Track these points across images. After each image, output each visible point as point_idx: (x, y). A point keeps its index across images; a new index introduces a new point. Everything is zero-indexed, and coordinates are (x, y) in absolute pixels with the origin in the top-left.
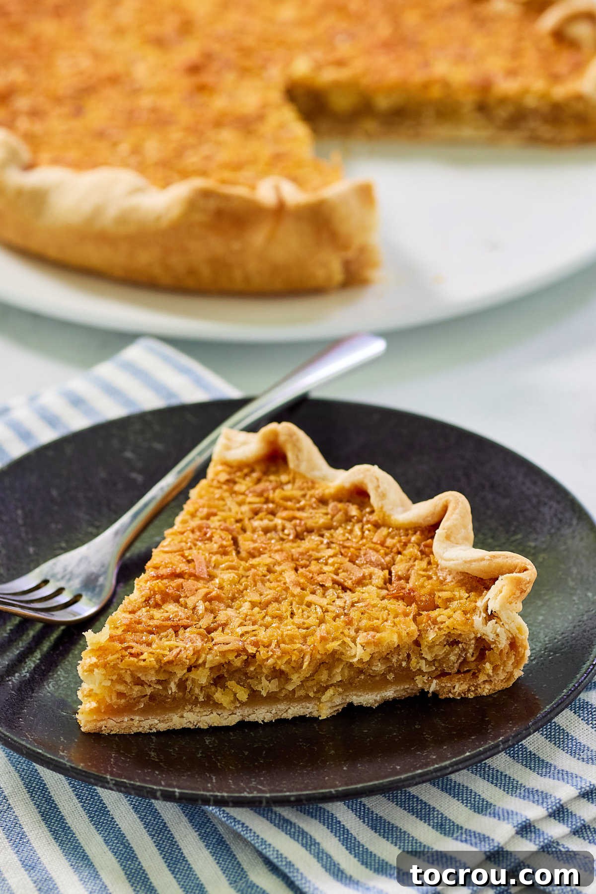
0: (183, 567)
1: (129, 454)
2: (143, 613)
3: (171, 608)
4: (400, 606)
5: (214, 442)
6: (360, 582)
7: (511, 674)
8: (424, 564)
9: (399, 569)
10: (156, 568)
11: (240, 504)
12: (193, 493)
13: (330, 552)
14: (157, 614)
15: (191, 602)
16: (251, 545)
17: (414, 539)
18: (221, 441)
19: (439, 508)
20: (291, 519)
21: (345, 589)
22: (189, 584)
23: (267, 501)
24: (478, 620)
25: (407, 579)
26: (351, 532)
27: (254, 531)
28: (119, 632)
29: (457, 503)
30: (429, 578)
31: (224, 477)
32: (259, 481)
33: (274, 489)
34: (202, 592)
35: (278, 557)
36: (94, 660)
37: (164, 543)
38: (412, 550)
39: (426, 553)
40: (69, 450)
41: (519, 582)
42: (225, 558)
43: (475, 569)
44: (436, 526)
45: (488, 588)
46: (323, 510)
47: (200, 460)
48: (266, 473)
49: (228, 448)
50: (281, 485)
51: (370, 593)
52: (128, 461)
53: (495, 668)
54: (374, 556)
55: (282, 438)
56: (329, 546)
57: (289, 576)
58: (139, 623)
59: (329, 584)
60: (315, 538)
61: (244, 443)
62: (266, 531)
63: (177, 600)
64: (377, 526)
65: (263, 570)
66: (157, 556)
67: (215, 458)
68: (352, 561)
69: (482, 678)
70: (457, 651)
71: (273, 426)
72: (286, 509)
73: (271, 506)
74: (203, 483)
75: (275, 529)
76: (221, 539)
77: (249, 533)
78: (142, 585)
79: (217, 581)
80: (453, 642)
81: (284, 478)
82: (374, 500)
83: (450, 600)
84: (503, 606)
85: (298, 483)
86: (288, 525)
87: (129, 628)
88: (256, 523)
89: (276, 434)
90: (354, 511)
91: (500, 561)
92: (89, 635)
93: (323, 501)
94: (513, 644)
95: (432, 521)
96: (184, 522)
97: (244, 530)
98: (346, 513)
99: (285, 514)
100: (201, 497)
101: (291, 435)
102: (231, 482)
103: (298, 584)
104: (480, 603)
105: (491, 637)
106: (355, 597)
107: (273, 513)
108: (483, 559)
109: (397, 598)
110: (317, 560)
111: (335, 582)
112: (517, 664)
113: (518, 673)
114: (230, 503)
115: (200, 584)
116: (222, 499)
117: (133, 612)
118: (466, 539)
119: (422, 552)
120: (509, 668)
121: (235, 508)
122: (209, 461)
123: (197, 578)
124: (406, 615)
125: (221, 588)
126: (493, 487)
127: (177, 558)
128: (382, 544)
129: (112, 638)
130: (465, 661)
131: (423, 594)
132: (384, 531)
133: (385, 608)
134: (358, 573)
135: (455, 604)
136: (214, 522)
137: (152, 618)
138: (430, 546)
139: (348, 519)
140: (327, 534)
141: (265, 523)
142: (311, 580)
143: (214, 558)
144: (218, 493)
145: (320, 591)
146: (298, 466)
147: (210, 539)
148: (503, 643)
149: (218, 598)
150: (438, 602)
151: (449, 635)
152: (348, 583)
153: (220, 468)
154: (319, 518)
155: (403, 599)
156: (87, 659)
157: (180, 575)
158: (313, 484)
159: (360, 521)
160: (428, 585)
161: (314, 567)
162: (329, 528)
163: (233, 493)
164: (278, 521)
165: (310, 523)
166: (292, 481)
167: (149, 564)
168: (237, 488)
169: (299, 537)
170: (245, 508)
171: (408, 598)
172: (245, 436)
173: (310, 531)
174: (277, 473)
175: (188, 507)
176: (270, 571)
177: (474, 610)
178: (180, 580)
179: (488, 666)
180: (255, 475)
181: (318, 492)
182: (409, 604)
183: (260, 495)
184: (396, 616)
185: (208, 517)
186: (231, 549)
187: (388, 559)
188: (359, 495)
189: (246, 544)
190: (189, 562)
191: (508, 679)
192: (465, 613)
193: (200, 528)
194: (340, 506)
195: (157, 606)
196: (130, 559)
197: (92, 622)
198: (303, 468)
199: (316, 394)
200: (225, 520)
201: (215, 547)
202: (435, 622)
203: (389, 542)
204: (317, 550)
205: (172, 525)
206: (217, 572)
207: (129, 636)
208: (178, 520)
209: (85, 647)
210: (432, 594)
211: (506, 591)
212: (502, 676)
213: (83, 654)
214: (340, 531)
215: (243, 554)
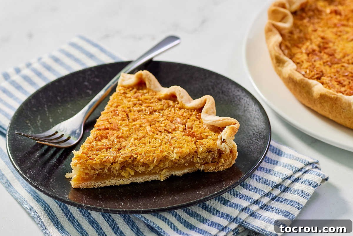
0: (108, 126)
1: (86, 83)
2: (94, 143)
3: (104, 141)
4: (189, 138)
5: (118, 78)
6: (174, 130)
7: (231, 162)
8: (198, 122)
9: (188, 124)
10: (98, 126)
11: (129, 101)
12: (111, 98)
13: (163, 119)
14: (100, 143)
15: (112, 139)
16: (133, 117)
17: (194, 113)
18: (121, 78)
19: (203, 102)
20: (148, 107)
21: (169, 132)
22: (111, 132)
23: (139, 100)
24: (218, 143)
25: (192, 128)
26: (170, 111)
27: (134, 112)
28: (86, 151)
29: (210, 99)
30: (200, 127)
31: (122, 91)
32: (136, 92)
33: (141, 96)
34: (116, 135)
35: (144, 121)
36: (77, 161)
37: (101, 117)
38: (193, 117)
39: (199, 118)
40: (64, 82)
41: (233, 128)
42: (124, 122)
43: (217, 124)
44: (202, 108)
45: (222, 131)
46: (160, 103)
47: (113, 85)
48: (138, 89)
49: (123, 80)
50: (144, 94)
51: (178, 133)
52: (86, 86)
53: (225, 161)
54: (179, 120)
55: (144, 76)
56: (162, 117)
57: (148, 128)
58: (93, 147)
59: (163, 131)
60: (157, 113)
61: (130, 79)
62: (139, 111)
63: (106, 138)
64: (180, 109)
65: (138, 126)
66: (99, 122)
67: (119, 84)
68: (171, 122)
69: (220, 164)
70: (211, 154)
71: (140, 72)
72: (146, 103)
73: (140, 102)
74: (115, 94)
75: (142, 110)
76: (122, 115)
77: (132, 112)
78: (93, 133)
79: (121, 131)
80: (209, 151)
81: (145, 91)
82: (179, 99)
83: (208, 136)
84: (227, 137)
85: (150, 93)
86: (147, 109)
87: (89, 149)
88: (135, 109)
89: (141, 75)
90: (171, 103)
91: (226, 121)
92: (74, 152)
93: (160, 100)
94: (231, 152)
95: (200, 106)
96: (108, 109)
97: (130, 111)
98: (168, 104)
99: (145, 105)
100: (114, 99)
101: (147, 75)
102: (125, 93)
103: (151, 131)
104: (219, 137)
105: (223, 149)
106: (173, 135)
107: (141, 105)
108: (220, 120)
109: (188, 135)
110: (158, 122)
111: (165, 130)
112: (233, 159)
113: (234, 162)
114: (125, 101)
115: (115, 132)
116: (122, 100)
117: (90, 143)
118: (213, 113)
119: (197, 118)
120: (230, 160)
121: (127, 103)
122: (116, 85)
123: (113, 130)
124: (192, 142)
125: (123, 133)
126: (222, 92)
127: (106, 122)
128: (182, 115)
129: (83, 153)
130: (214, 158)
131: (197, 134)
132: (183, 110)
133: (184, 139)
134: (173, 127)
135: (210, 137)
136: (119, 108)
137: (97, 145)
138: (200, 116)
139: (169, 106)
140: (161, 112)
141: (138, 108)
142: (156, 130)
143: (120, 122)
144: (120, 98)
145: (159, 133)
146: (150, 87)
147: (118, 115)
148: (228, 151)
149: (122, 137)
150: (203, 136)
151: (208, 149)
152: (170, 130)
153: (121, 88)
154: (158, 106)
155: (190, 136)
156: (74, 161)
157: (108, 129)
158: (156, 93)
159: (174, 107)
160: (200, 130)
161: (157, 124)
162: (162, 110)
163: (126, 97)
164: (143, 108)
165: (155, 108)
166: (148, 92)
167: (96, 125)
168: (127, 95)
169: (151, 113)
170: (131, 103)
171: (193, 136)
172: (129, 75)
173: (155, 111)
174: (142, 89)
175: (109, 103)
176: (141, 126)
177: (217, 139)
178: (107, 131)
179: (222, 160)
180: (135, 90)
181: (158, 96)
182: (193, 138)
183: (136, 98)
184: (188, 142)
185: (117, 107)
186: (126, 118)
187: (184, 121)
188: (173, 97)
189: (131, 117)
190: (111, 124)
191: (230, 164)
192: (214, 140)
193: (114, 111)
194: (166, 101)
195: (99, 140)
196: (88, 123)
197: (75, 147)
198: (152, 87)
199: (155, 59)
200: (123, 108)
201: (120, 118)
202: (202, 144)
203: (185, 114)
204: (158, 118)
205: (103, 110)
206: (121, 127)
207: (89, 152)
208: (106, 108)
209: (73, 156)
210: (201, 133)
211: (228, 132)
212: (228, 163)
213: (73, 159)
214: (167, 111)
215: (131, 120)
